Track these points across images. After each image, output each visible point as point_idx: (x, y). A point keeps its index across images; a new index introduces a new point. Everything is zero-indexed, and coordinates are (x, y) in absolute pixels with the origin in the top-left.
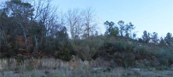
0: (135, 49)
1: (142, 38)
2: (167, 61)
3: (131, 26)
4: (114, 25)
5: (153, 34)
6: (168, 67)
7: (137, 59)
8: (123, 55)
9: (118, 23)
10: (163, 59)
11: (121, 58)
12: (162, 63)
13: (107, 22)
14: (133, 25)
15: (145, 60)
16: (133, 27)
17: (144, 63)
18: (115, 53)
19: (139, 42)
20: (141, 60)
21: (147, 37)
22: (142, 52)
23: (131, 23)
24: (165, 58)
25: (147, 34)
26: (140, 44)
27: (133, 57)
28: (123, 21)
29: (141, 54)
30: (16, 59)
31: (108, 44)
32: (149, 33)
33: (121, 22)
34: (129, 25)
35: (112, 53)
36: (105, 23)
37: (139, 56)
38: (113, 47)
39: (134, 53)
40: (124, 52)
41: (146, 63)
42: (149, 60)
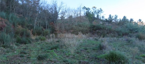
0: (107, 28)
1: (108, 19)
2: (121, 34)
3: (101, 11)
4: (90, 10)
5: (115, 16)
6: (122, 37)
7: (108, 33)
8: (101, 31)
9: (92, 8)
10: (120, 33)
11: (100, 33)
12: (119, 35)
13: (84, 7)
14: (102, 10)
15: (111, 34)
16: (102, 11)
17: (111, 35)
18: (97, 31)
19: (106, 22)
20: (109, 34)
21: (111, 18)
22: (110, 30)
23: (101, 9)
24: (121, 33)
25: (111, 17)
26: (107, 23)
27: (106, 32)
28: (96, 7)
29: (109, 31)
30: (54, 34)
31: (93, 26)
32: (112, 16)
33: (95, 7)
34: (99, 10)
35: (95, 30)
36: (83, 8)
37: (109, 32)
38: (96, 27)
39: (106, 30)
40: (101, 30)
41: (112, 35)
42: (113, 33)
